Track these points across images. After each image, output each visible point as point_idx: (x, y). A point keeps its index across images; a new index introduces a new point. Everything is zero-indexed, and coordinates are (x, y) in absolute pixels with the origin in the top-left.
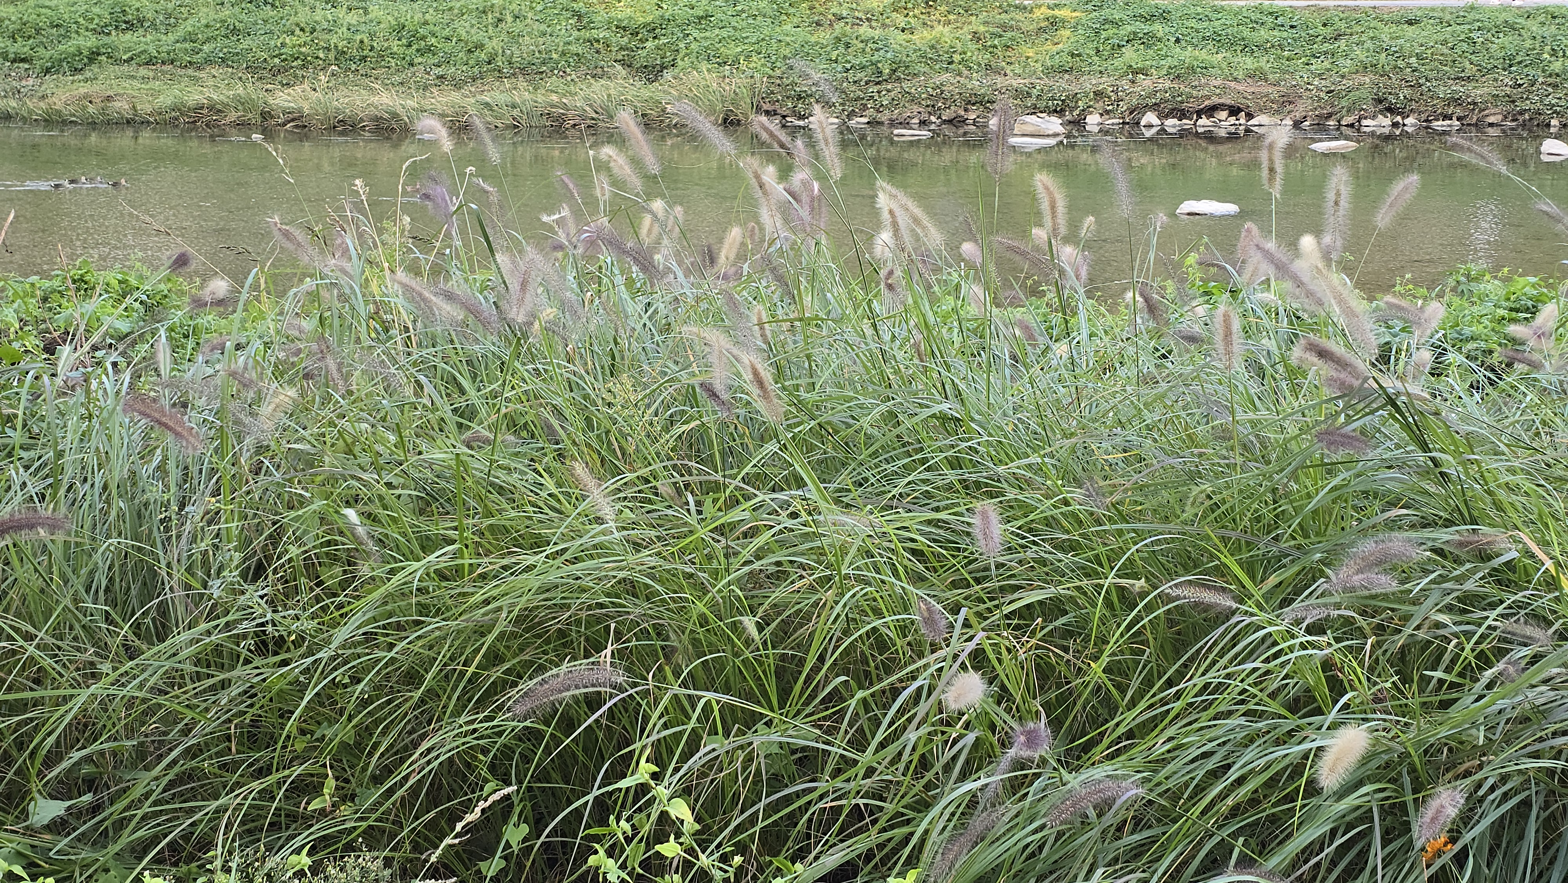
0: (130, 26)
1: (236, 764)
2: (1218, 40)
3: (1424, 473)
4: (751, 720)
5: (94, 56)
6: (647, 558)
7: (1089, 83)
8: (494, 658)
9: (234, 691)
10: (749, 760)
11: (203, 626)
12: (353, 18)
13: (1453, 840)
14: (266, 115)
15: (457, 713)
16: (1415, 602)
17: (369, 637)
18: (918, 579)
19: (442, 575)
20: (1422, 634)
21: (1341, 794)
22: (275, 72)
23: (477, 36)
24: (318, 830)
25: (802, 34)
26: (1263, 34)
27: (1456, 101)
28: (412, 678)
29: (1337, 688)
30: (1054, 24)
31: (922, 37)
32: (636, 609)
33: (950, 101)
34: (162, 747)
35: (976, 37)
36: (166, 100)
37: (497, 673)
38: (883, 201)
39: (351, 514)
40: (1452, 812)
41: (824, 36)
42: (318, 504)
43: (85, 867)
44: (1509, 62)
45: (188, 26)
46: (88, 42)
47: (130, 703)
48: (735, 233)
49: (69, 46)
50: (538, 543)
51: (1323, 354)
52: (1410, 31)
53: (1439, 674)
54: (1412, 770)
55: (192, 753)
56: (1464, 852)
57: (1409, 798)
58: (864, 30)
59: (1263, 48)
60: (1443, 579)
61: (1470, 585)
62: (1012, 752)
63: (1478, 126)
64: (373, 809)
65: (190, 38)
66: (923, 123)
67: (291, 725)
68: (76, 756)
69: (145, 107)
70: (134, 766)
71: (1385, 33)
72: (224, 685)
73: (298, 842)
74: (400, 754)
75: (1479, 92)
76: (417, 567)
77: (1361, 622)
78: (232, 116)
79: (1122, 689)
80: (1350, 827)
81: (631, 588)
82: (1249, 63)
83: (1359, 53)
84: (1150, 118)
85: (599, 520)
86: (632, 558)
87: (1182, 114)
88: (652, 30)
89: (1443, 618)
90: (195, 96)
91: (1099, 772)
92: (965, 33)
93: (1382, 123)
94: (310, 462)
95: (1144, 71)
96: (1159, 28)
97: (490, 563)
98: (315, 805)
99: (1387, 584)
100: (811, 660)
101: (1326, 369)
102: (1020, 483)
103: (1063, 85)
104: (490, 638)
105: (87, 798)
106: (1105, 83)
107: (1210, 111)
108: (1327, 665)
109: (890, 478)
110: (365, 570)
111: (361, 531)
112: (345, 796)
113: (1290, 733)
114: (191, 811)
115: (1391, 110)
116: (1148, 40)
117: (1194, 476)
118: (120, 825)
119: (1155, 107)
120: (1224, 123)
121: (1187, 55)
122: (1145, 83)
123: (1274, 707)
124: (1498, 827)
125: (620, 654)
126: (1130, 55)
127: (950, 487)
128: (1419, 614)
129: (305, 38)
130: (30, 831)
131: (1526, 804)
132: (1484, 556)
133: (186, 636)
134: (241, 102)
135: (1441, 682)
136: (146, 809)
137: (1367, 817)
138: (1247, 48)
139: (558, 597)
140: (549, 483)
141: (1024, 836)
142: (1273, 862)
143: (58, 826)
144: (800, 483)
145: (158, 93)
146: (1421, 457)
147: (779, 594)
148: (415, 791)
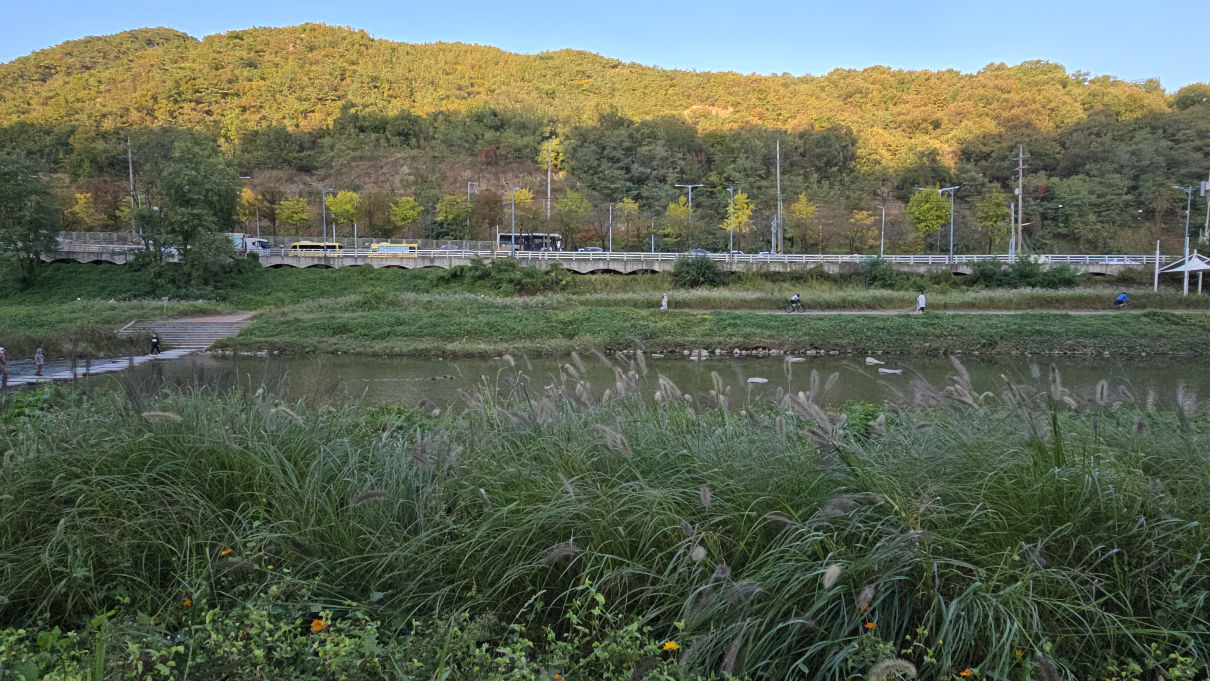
0: (401, 324)
1: (442, 579)
2: (759, 326)
3: (849, 474)
4: (621, 563)
5: (389, 334)
6: (584, 506)
7: (716, 339)
8: (531, 542)
9: (441, 553)
10: (622, 578)
11: (431, 530)
12: (473, 320)
13: (870, 606)
14: (444, 352)
15: (519, 561)
16: (850, 519)
17: (488, 535)
18: (678, 512)
19: (512, 512)
20: (853, 531)
21: (829, 590)
22: (447, 338)
23: (514, 325)
24: (470, 603)
25: (621, 324)
26: (772, 323)
27: (837, 345)
28: (503, 549)
29: (826, 551)
30: (704, 320)
31: (660, 325)
32: (580, 524)
33: (670, 345)
34: (416, 573)
35: (678, 324)
36: (412, 348)
37: (532, 547)
38: (661, 381)
39: (482, 491)
40: (870, 596)
41: (628, 324)
42: (471, 488)
43: (389, 616)
44: (853, 332)
45: (420, 324)
46: (387, 329)
47: (405, 558)
48: (607, 392)
49: (381, 331)
50: (545, 501)
51: (814, 433)
52: (821, 322)
53: (859, 545)
54: (854, 580)
55: (426, 576)
56: (874, 610)
57: (853, 591)
58: (641, 322)
59: (772, 328)
60: (858, 511)
61: (868, 513)
62: (714, 575)
63: (845, 353)
64: (490, 596)
65: (420, 327)
66: (661, 353)
67: (461, 566)
68: (387, 576)
69: (405, 350)
70: (406, 580)
71: (812, 323)
72: (439, 550)
73: (463, 608)
74: (499, 577)
75: (844, 342)
76: (505, 510)
77: (833, 527)
78: (433, 353)
79: (750, 551)
80: (833, 602)
81: (578, 516)
82: (768, 333)
83: (804, 330)
84: (737, 351)
85: (567, 493)
86: (579, 506)
87: (747, 349)
88: (571, 323)
89: (860, 525)
90: (421, 346)
91: (745, 582)
92: (674, 323)
93: (812, 352)
94: (467, 472)
95: (734, 335)
96: (738, 321)
97: (529, 508)
98: (469, 595)
99: (840, 513)
100: (642, 542)
101: (815, 438)
102: (711, 478)
103: (708, 340)
104: (531, 534)
105: (390, 591)
106: (721, 339)
107: (756, 348)
108: (822, 542)
109: (667, 477)
110: (486, 510)
111: (486, 497)
112: (479, 591)
113: (811, 567)
114: (426, 596)
115: (816, 348)
116: (735, 325)
117: (771, 475)
118: (401, 602)
119: (738, 347)
120: (761, 352)
121: (748, 330)
122: (735, 339)
123: (804, 557)
124: (884, 601)
125: (575, 540)
126: (729, 330)
127: (687, 480)
128: (851, 523)
129: (456, 327)
130: (370, 603)
131: (893, 592)
132: (872, 503)
133: (425, 534)
134: (436, 348)
135: (861, 548)
136: (411, 595)
137: (839, 598)
138: (767, 327)
139: (553, 520)
140: (549, 479)
141: (719, 606)
142: (807, 615)
143: (380, 602)
144: (635, 478)
145: (408, 346)
146: (848, 469)
147: (629, 519)
148: (504, 590)
